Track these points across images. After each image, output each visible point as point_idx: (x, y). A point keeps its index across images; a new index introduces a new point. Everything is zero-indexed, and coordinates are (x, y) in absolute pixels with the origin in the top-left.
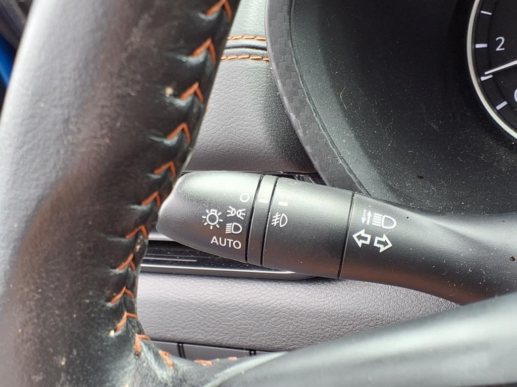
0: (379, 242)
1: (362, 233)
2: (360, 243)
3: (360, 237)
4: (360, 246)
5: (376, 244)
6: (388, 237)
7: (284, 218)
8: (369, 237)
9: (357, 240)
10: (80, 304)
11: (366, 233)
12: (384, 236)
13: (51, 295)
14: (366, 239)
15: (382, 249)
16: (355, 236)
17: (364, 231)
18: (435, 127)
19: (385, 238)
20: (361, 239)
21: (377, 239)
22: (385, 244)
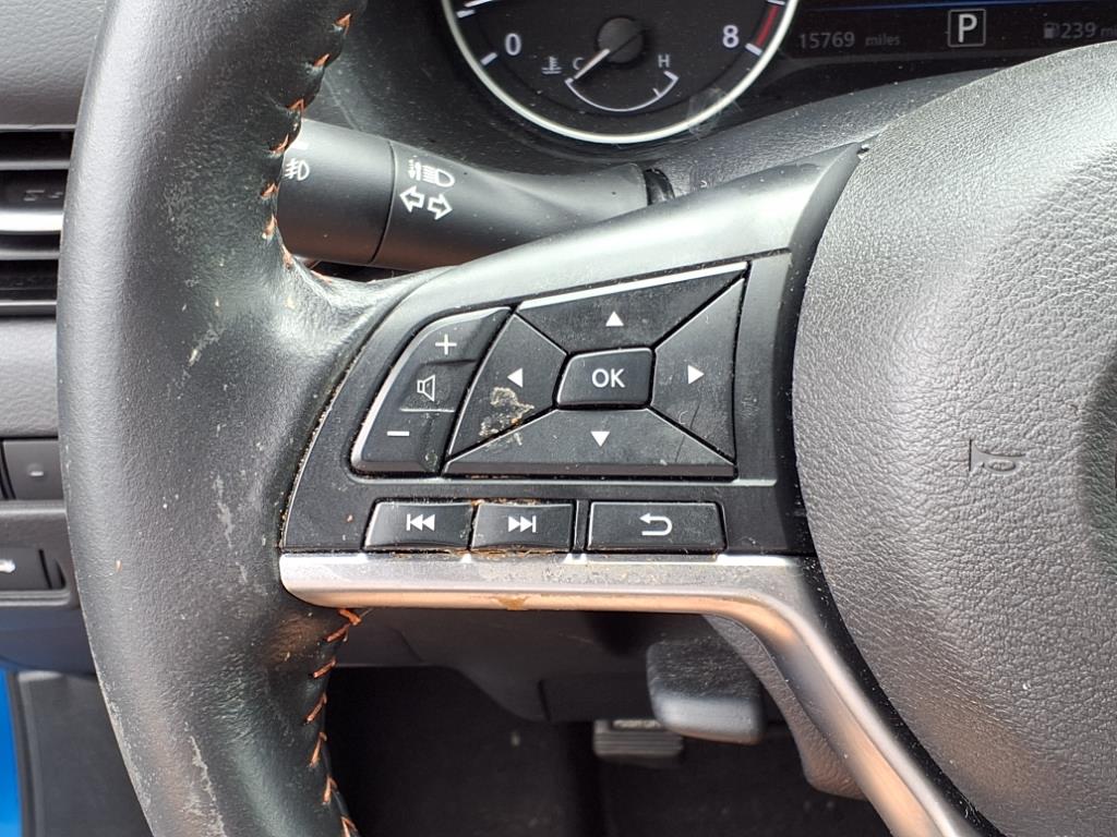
0: (435, 205)
1: (412, 191)
2: (410, 206)
3: (410, 197)
4: (410, 209)
5: (430, 208)
6: (447, 197)
7: (303, 168)
8: (422, 197)
9: (405, 201)
10: (239, 191)
11: (418, 191)
12: (441, 196)
13: (210, 174)
14: (417, 199)
15: (439, 214)
16: (403, 196)
17: (414, 188)
18: (429, 75)
19: (441, 200)
20: (411, 199)
21: (432, 200)
22: (442, 207)
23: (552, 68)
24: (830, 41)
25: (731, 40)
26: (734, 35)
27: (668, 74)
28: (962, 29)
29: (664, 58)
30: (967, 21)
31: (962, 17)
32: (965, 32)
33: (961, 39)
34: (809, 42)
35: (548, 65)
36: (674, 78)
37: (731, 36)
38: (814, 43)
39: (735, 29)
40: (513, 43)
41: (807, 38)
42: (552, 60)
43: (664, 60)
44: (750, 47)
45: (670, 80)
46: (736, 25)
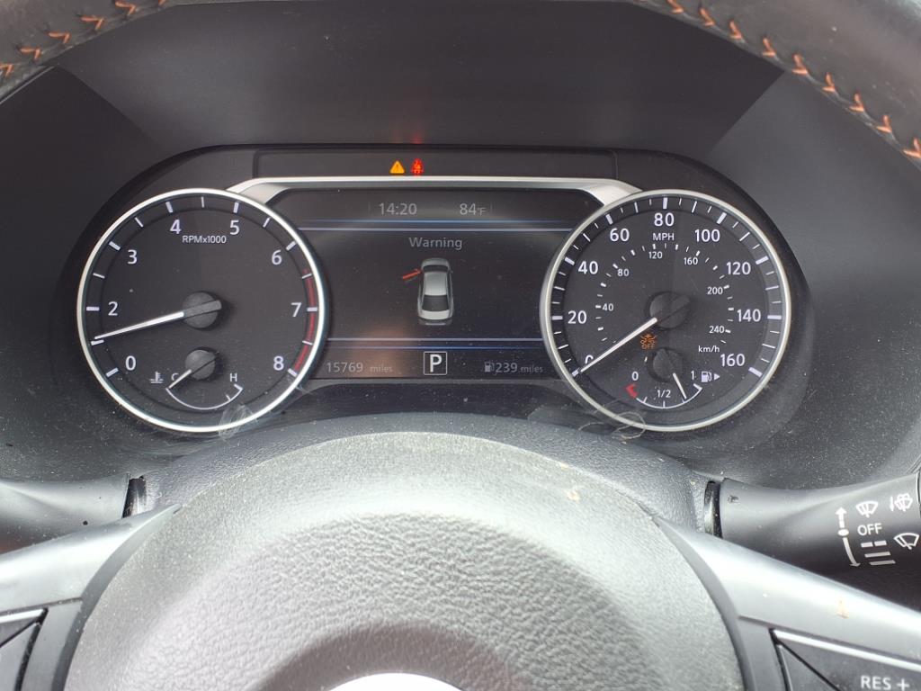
23: (157, 379)
24: (347, 368)
25: (279, 366)
26: (281, 363)
27: (236, 386)
28: (432, 363)
29: (233, 375)
30: (436, 359)
31: (432, 356)
32: (435, 366)
33: (432, 370)
34: (333, 369)
35: (154, 377)
36: (241, 389)
37: (279, 363)
38: (336, 369)
39: (282, 359)
40: (131, 363)
41: (332, 366)
42: (157, 374)
43: (233, 377)
44: (290, 371)
45: (237, 390)
46: (283, 357)
